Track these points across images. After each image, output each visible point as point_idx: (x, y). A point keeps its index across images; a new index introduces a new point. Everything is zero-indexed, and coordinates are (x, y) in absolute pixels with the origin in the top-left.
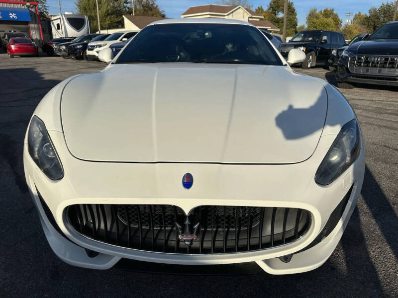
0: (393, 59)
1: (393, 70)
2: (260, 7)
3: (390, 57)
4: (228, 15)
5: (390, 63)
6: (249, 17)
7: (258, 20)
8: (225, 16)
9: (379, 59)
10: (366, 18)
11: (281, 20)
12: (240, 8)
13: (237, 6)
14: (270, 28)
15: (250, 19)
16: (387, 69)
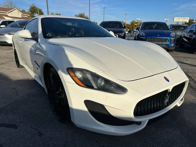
2: (23, 10)
4: (8, 13)
6: (22, 15)
7: (27, 17)
8: (7, 13)
12: (15, 9)
13: (14, 8)
15: (22, 16)
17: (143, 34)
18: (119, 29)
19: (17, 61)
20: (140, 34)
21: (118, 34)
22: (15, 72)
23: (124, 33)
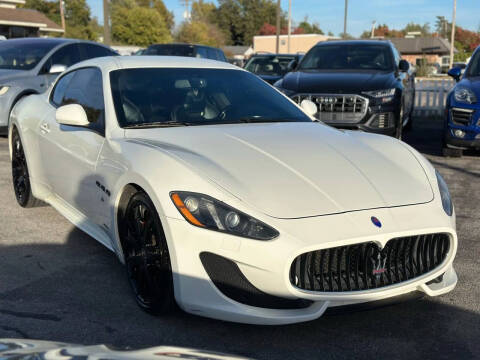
0: (348, 100)
1: (350, 115)
3: (344, 97)
5: (346, 105)
7: (13, 7)
9: (331, 100)
10: (214, 10)
11: (52, 7)
14: (45, 25)
16: (343, 114)
17: (466, 97)
18: (379, 76)
19: (22, 184)
20: (456, 95)
21: (369, 93)
22: (18, 217)
23: (393, 92)
